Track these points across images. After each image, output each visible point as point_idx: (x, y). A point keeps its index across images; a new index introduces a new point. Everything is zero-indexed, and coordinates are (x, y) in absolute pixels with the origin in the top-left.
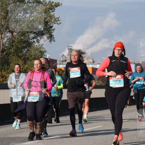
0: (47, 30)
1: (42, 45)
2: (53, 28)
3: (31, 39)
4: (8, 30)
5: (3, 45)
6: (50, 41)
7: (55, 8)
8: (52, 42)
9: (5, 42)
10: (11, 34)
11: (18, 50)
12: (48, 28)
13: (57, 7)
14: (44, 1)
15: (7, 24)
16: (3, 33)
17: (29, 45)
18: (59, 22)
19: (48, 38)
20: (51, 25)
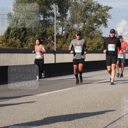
0: (103, 21)
1: (101, 29)
2: (107, 20)
3: (95, 26)
4: (82, 21)
5: (79, 29)
6: (105, 28)
7: (109, 10)
8: (106, 28)
9: (81, 28)
10: (83, 24)
11: (88, 33)
12: (104, 20)
13: (110, 9)
14: (102, 5)
15: (81, 18)
16: (79, 23)
17: (94, 29)
18: (110, 17)
19: (104, 26)
20: (106, 18)
